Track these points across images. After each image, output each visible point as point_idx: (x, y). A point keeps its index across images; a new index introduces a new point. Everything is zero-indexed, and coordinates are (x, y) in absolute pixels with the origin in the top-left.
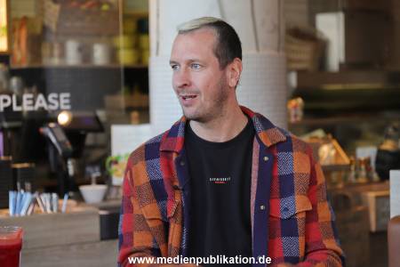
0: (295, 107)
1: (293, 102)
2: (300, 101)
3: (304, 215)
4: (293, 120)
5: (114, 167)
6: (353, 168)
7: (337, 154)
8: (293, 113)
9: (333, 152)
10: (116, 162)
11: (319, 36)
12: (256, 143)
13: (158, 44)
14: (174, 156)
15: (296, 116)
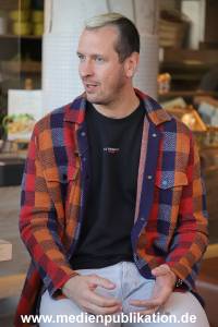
0: (164, 81)
1: (162, 77)
2: (168, 76)
3: (180, 189)
4: (161, 92)
5: (9, 125)
6: (208, 134)
7: (197, 122)
8: (161, 85)
9: (193, 121)
10: (11, 121)
11: (183, 18)
12: (146, 121)
13: (51, 23)
14: (76, 127)
15: (164, 88)
